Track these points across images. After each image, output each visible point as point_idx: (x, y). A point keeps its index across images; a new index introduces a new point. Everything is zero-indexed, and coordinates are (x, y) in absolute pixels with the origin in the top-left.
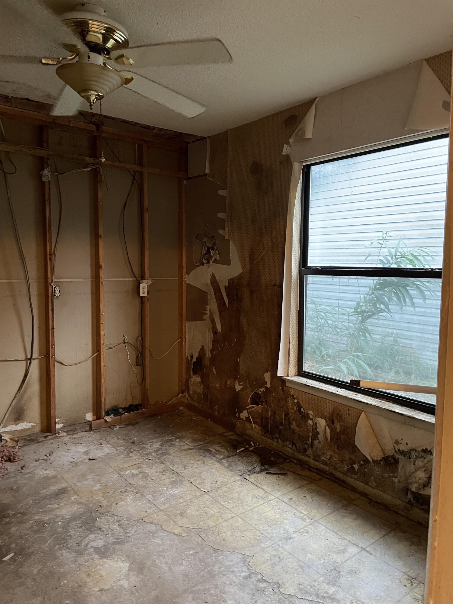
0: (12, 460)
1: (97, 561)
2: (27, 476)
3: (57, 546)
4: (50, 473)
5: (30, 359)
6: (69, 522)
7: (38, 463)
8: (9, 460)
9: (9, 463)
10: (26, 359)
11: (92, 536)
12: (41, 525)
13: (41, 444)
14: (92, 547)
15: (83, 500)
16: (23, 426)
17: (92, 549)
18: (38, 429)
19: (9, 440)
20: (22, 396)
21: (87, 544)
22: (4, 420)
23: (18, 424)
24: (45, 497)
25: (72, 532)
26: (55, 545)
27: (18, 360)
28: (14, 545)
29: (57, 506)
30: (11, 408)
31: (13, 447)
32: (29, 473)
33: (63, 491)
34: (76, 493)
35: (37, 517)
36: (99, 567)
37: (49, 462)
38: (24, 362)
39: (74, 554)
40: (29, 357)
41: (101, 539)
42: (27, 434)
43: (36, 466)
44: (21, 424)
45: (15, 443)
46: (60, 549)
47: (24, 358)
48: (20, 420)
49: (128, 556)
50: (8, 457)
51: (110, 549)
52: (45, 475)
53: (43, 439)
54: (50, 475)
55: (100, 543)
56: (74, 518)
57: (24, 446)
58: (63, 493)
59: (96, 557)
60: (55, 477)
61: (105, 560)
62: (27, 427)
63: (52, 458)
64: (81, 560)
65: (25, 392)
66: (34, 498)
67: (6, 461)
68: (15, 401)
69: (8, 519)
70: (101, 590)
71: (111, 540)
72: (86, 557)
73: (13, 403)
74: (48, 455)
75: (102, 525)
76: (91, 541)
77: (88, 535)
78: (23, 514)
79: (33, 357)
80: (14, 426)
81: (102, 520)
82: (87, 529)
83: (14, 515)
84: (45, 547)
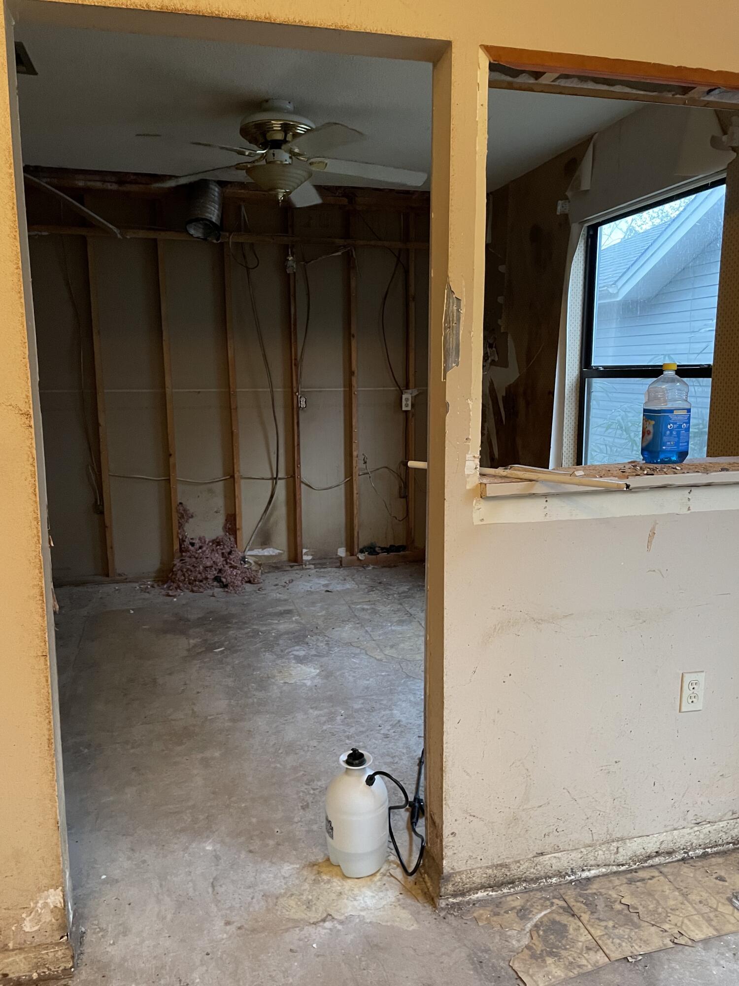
0: (252, 582)
1: (292, 664)
2: (261, 596)
3: (263, 649)
4: (285, 597)
5: (276, 478)
6: (282, 635)
7: (275, 587)
8: (249, 582)
9: (249, 584)
10: (272, 479)
11: (297, 648)
12: (256, 633)
13: (285, 573)
14: (293, 654)
15: (303, 621)
16: (268, 552)
17: (292, 656)
18: (285, 557)
19: (253, 564)
20: (269, 519)
21: (290, 652)
22: (251, 542)
23: (265, 548)
24: (270, 614)
25: (281, 642)
26: (261, 648)
27: (263, 479)
28: (227, 643)
29: (276, 622)
30: (256, 530)
31: (256, 571)
32: (263, 594)
33: (289, 612)
34: (299, 615)
35: (255, 627)
36: (292, 668)
37: (286, 588)
38: (270, 481)
39: (275, 657)
40: (275, 476)
41: (304, 650)
42: (274, 561)
43: (272, 590)
44: (268, 549)
45: (259, 567)
46: (265, 651)
47: (270, 476)
48: (266, 545)
49: (321, 666)
50: (248, 578)
51: (308, 658)
52: (278, 598)
53: (289, 568)
54: (282, 598)
55: (302, 653)
56: (287, 633)
57: (269, 572)
58: (288, 613)
59: (294, 661)
60: (285, 600)
61: (299, 665)
62: (274, 554)
63: (290, 585)
64: (279, 662)
65: (271, 514)
66: (259, 613)
67: (246, 582)
68: (261, 523)
69: (229, 625)
70: (285, 683)
71: (313, 652)
72: (284, 660)
73: (259, 525)
74: (288, 582)
75: (310, 642)
76: (295, 650)
77: (294, 646)
78: (245, 623)
79: (279, 476)
80: (260, 550)
81: (313, 638)
82: (296, 642)
83: (236, 623)
84: (252, 648)
